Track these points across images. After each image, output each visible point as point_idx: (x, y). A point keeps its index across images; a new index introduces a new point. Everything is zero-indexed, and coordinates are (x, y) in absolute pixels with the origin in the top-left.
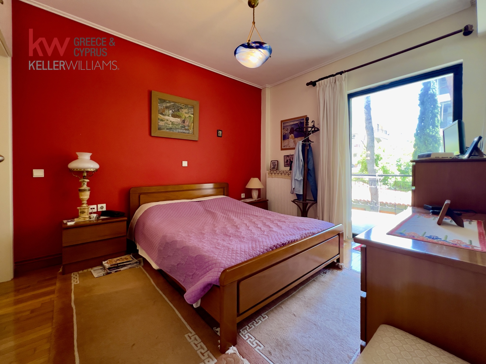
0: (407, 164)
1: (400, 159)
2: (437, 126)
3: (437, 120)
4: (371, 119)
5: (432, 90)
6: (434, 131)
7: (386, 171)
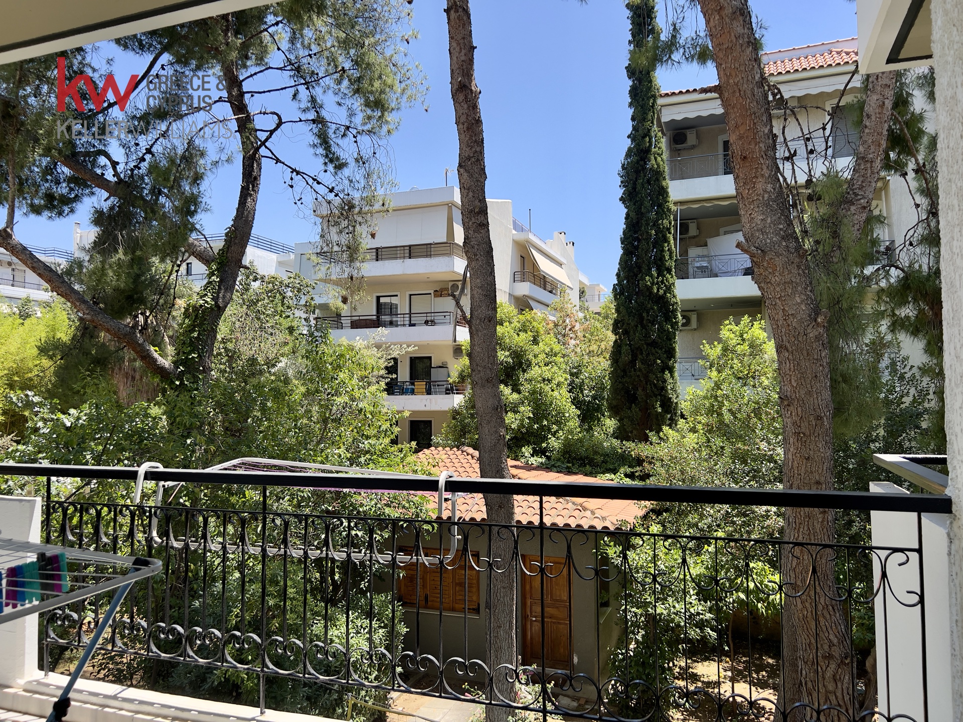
0: (596, 384)
1: (579, 366)
2: (669, 271)
3: (668, 250)
4: (483, 211)
5: (656, 159)
6: (662, 282)
7: (543, 407)
